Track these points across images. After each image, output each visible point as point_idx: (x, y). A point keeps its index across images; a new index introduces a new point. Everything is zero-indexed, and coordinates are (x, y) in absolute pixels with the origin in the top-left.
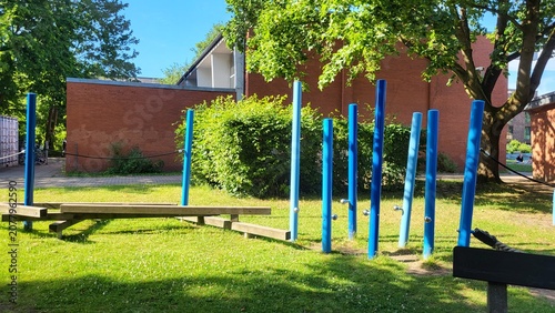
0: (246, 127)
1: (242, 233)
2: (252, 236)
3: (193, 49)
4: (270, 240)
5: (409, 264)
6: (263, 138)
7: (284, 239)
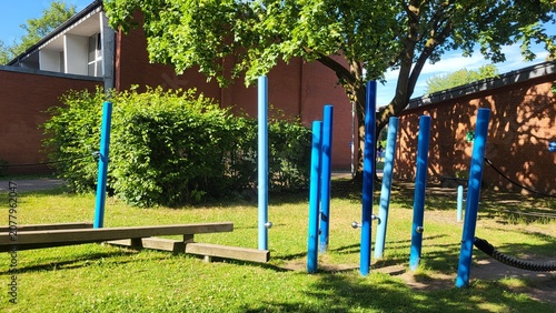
0: (153, 124)
1: (202, 257)
2: (214, 259)
3: (24, 27)
4: (241, 263)
5: (399, 276)
6: (176, 137)
7: (264, 261)
